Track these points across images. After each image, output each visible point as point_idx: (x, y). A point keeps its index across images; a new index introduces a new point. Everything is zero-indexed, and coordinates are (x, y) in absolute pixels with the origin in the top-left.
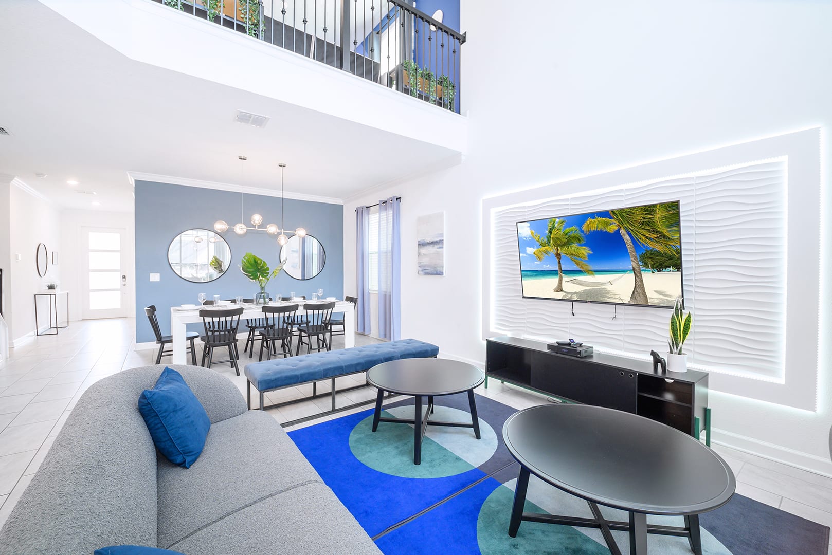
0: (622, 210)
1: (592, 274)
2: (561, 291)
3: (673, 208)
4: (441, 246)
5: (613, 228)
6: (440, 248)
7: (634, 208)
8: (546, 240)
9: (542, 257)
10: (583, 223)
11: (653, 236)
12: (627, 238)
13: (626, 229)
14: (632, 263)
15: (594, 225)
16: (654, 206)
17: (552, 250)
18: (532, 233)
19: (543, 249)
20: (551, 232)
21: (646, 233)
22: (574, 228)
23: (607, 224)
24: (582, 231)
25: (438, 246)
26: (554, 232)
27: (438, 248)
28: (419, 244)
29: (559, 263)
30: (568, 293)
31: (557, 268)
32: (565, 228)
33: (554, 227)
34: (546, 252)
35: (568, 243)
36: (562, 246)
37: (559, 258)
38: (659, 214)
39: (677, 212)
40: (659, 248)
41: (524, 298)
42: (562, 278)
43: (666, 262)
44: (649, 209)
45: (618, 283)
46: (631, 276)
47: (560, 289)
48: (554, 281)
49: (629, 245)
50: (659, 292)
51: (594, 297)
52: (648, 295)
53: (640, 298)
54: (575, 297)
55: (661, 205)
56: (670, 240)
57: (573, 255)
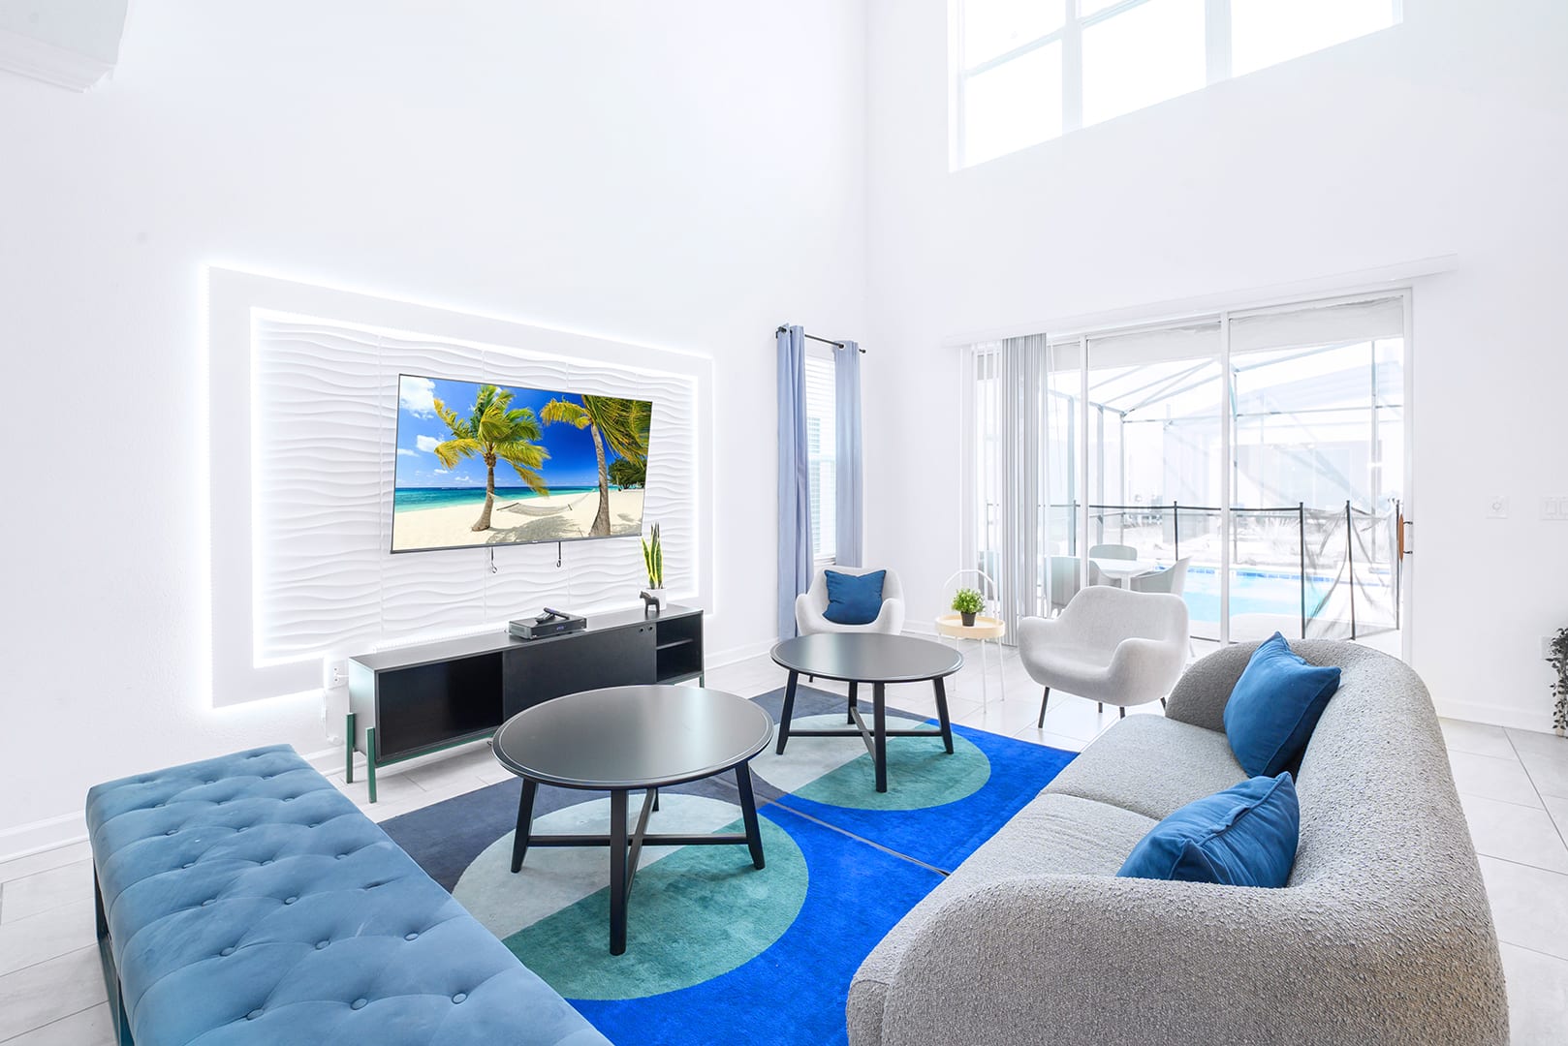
0: (595, 398)
1: (546, 495)
2: (488, 527)
3: (647, 409)
5: (582, 422)
7: (611, 400)
8: (468, 425)
9: (455, 460)
11: (625, 441)
12: (598, 439)
13: (598, 425)
14: (599, 476)
15: (558, 412)
16: (631, 401)
17: (480, 448)
18: (437, 406)
19: (460, 442)
20: (481, 411)
21: (619, 436)
22: (527, 410)
23: (578, 415)
24: (540, 420)
26: (488, 411)
29: (491, 473)
30: (499, 531)
31: (485, 484)
32: (511, 408)
33: (489, 402)
34: (466, 450)
35: (512, 437)
36: (502, 440)
37: (493, 464)
38: (634, 414)
39: (649, 417)
40: (629, 457)
41: (393, 552)
42: (492, 502)
43: (632, 475)
44: (625, 404)
45: (578, 508)
46: (595, 495)
47: (485, 525)
48: (475, 509)
49: (600, 450)
50: (623, 517)
51: (543, 533)
52: (614, 520)
53: (602, 526)
54: (512, 538)
55: (638, 402)
56: (638, 447)
57: (518, 459)
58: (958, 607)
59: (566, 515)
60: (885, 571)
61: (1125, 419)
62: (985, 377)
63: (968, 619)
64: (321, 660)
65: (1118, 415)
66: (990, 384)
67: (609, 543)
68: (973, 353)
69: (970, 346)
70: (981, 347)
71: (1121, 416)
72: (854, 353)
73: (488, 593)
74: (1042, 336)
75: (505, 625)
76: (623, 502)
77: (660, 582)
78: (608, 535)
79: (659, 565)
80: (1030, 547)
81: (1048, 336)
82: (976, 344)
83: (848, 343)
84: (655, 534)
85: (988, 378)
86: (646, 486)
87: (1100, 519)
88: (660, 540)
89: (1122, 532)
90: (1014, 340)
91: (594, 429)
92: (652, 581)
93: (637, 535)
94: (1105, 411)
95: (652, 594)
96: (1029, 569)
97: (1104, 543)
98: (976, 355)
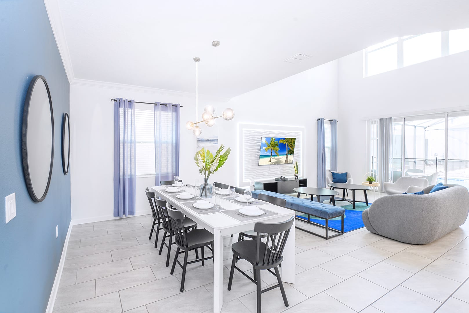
0: (287, 138)
1: (279, 156)
2: (270, 162)
3: (295, 139)
4: (216, 143)
5: (285, 143)
6: (215, 144)
7: (289, 138)
8: (269, 145)
9: (267, 150)
10: (279, 140)
11: (291, 146)
12: (287, 146)
13: (287, 143)
14: (286, 153)
15: (281, 141)
16: (292, 138)
17: (270, 148)
18: (266, 142)
19: (268, 147)
20: (271, 142)
21: (290, 145)
22: (277, 141)
23: (284, 141)
24: (279, 143)
25: (214, 143)
26: (272, 142)
27: (213, 144)
28: (198, 140)
29: (272, 153)
30: (272, 162)
31: (271, 154)
32: (275, 141)
33: (272, 140)
34: (269, 149)
35: (274, 146)
36: (273, 147)
37: (272, 151)
38: (293, 141)
39: (295, 141)
40: (291, 149)
41: (259, 165)
42: (271, 157)
43: (291, 152)
44: (291, 139)
45: (283, 158)
46: (286, 156)
47: (270, 161)
48: (269, 158)
49: (287, 148)
50: (290, 160)
51: (278, 163)
52: (288, 161)
53: (286, 162)
54: (274, 164)
55: (294, 138)
56: (293, 147)
57: (275, 150)
58: (368, 180)
59: (281, 160)
60: (347, 173)
61: (426, 129)
62: (374, 123)
63: (371, 182)
64: (250, 182)
65: (423, 128)
66: (375, 125)
67: (287, 165)
68: (370, 121)
69: (369, 120)
70: (372, 120)
71: (424, 128)
72: (336, 122)
73: (269, 173)
74: (391, 118)
75: (274, 179)
76: (290, 157)
77: (297, 173)
78: (287, 164)
79: (297, 169)
80: (387, 169)
81: (393, 118)
82: (371, 120)
83: (334, 120)
84: (296, 163)
85: (375, 124)
86: (294, 154)
87: (415, 162)
88: (297, 164)
89: (424, 166)
90: (382, 119)
91: (286, 144)
92: (296, 172)
93: (291, 164)
94: (417, 127)
95: (297, 175)
96: (387, 175)
97: (416, 168)
98: (371, 121)
